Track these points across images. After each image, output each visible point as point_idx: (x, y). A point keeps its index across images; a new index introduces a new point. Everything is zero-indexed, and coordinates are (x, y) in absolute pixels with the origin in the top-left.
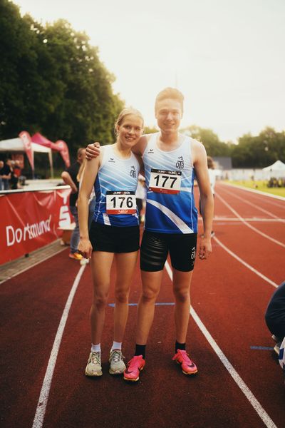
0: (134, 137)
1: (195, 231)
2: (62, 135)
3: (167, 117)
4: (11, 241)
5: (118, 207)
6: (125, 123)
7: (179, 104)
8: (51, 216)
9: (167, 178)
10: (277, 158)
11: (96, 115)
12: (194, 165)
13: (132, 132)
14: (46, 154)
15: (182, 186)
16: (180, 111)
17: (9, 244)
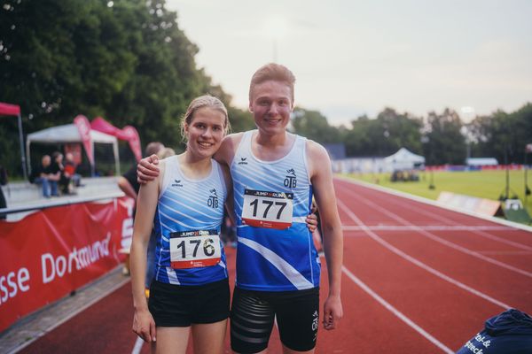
0: (212, 141)
1: (317, 284)
2: (132, 120)
3: (269, 110)
4: (49, 274)
5: (189, 258)
6: (197, 120)
7: (288, 89)
8: (109, 235)
9: (271, 203)
10: (399, 145)
11: (176, 94)
12: (311, 181)
13: (208, 133)
14: (110, 146)
15: (295, 215)
16: (290, 101)
17: (46, 280)
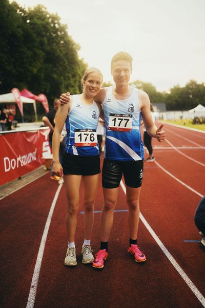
0: (96, 89)
1: (143, 158)
2: (43, 90)
3: (120, 74)
4: (7, 168)
7: (129, 64)
9: (122, 120)
10: (198, 102)
11: (67, 75)
12: (141, 109)
14: (32, 104)
15: (133, 125)
16: (130, 69)
17: (6, 170)
